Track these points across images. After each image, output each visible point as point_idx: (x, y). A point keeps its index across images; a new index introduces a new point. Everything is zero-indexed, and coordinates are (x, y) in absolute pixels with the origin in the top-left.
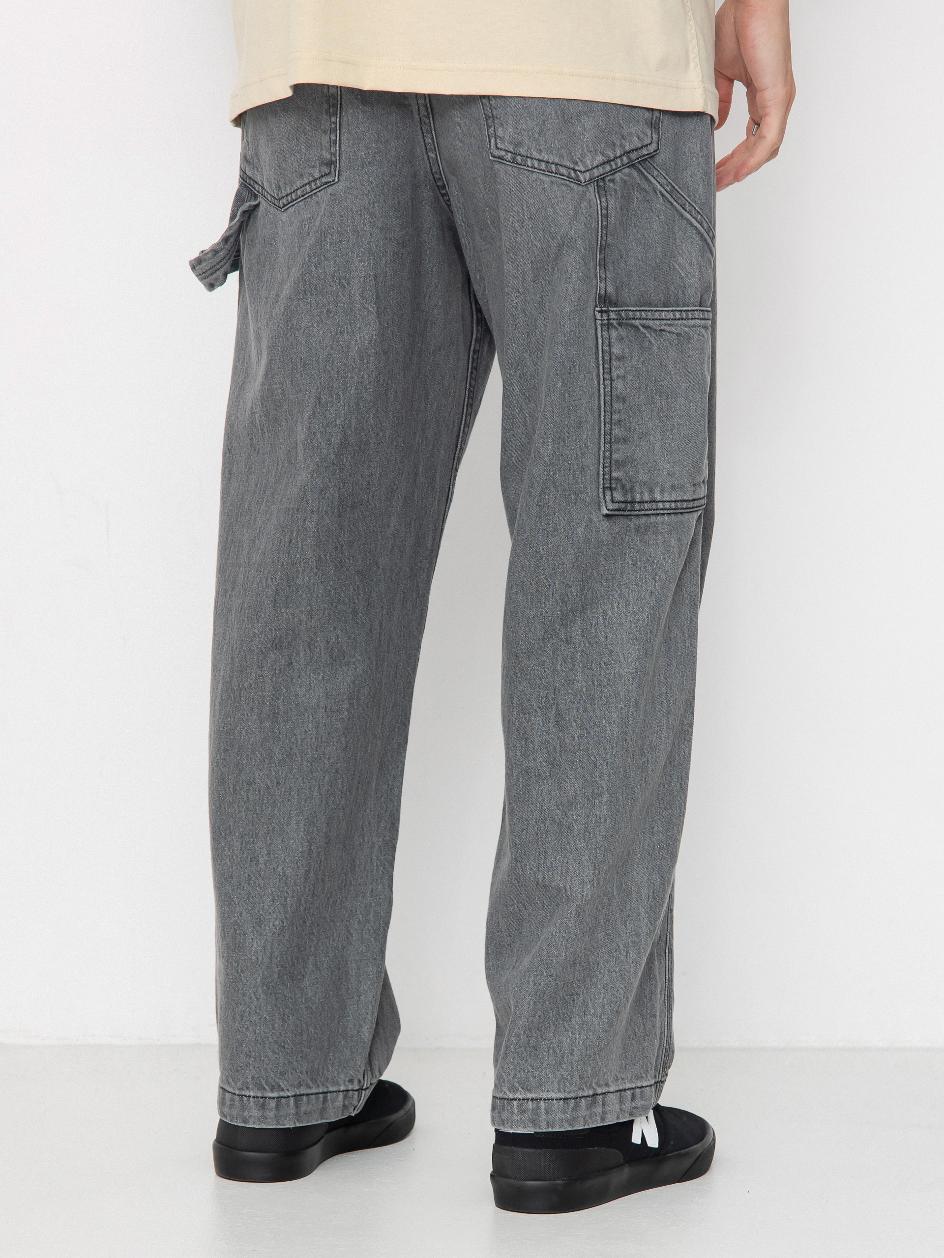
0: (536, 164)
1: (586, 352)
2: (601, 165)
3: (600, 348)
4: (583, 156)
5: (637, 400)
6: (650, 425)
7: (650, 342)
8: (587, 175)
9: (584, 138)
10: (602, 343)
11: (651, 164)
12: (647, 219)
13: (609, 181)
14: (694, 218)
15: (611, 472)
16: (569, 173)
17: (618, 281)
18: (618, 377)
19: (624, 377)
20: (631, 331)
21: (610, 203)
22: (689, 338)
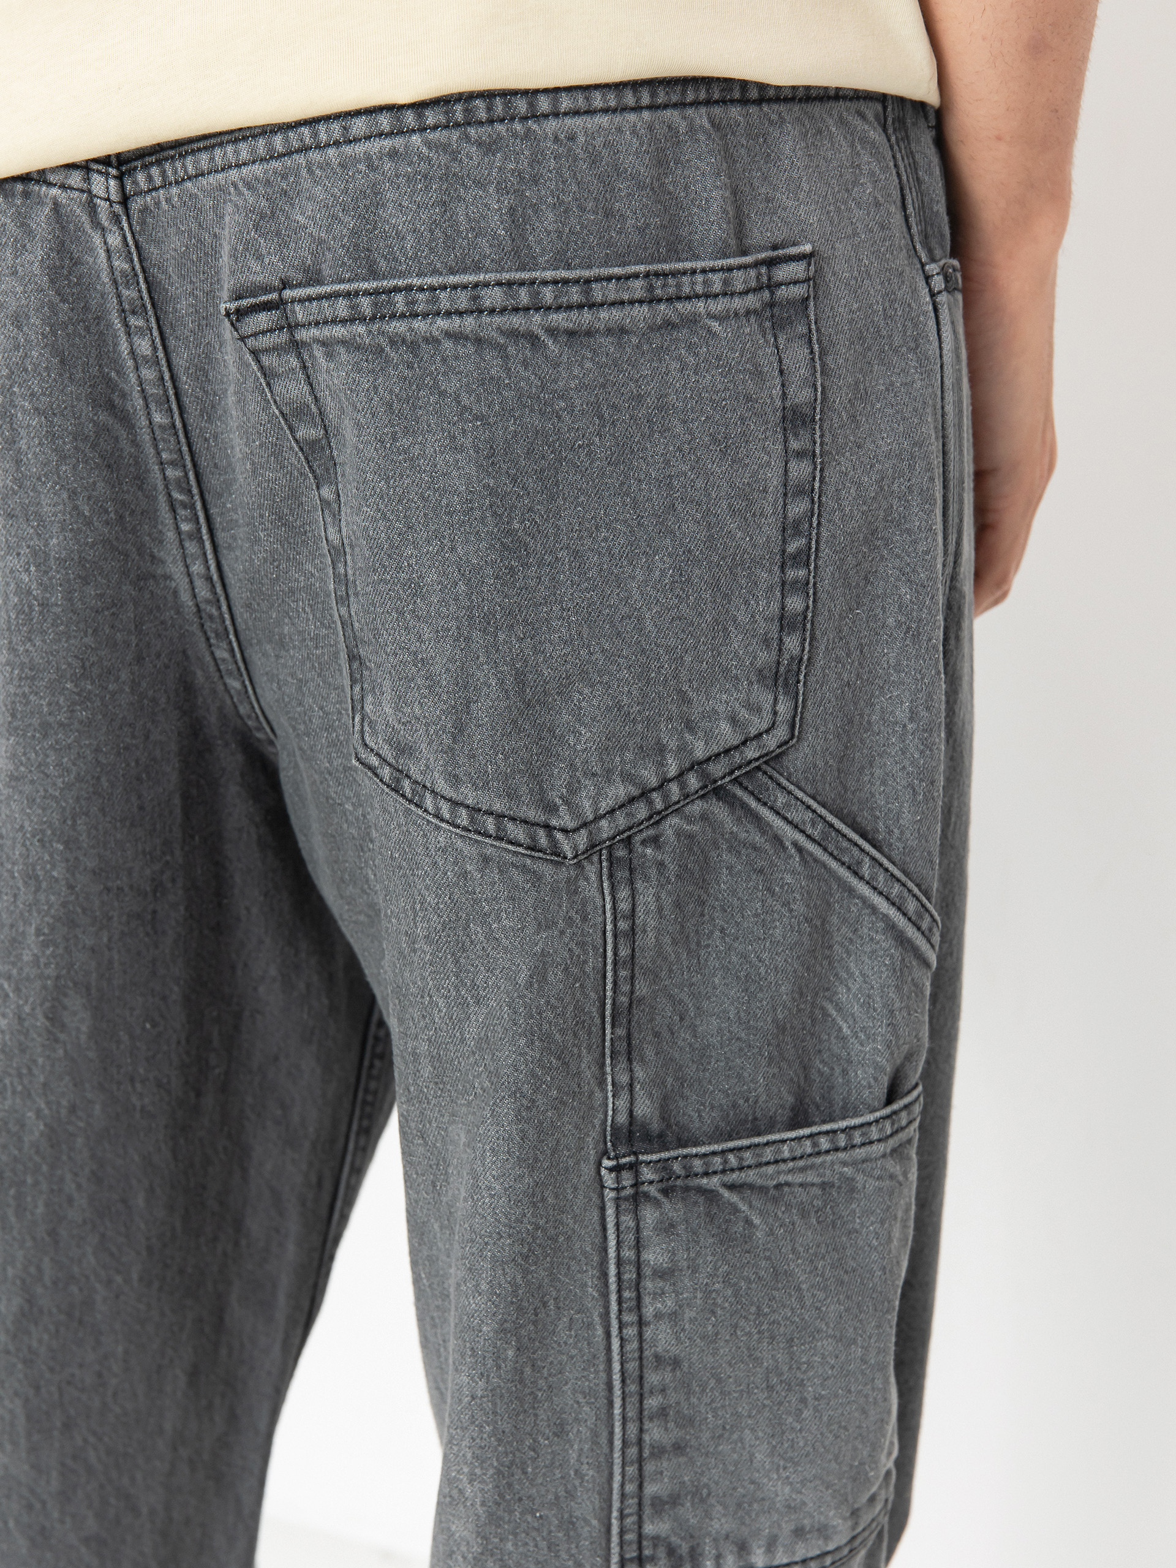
0: (445, 810)
1: (574, 1267)
2: (620, 807)
3: (612, 1253)
4: (573, 789)
5: (711, 1359)
6: (743, 1408)
7: (748, 1222)
8: (582, 839)
9: (579, 741)
10: (618, 1243)
11: (771, 777)
12: (756, 915)
13: (644, 842)
14: (881, 893)
15: (640, 1524)
16: (533, 838)
17: (670, 1080)
18: (658, 1316)
19: (674, 1316)
20: (696, 1203)
21: (640, 900)
22: (853, 1190)
